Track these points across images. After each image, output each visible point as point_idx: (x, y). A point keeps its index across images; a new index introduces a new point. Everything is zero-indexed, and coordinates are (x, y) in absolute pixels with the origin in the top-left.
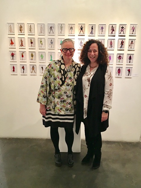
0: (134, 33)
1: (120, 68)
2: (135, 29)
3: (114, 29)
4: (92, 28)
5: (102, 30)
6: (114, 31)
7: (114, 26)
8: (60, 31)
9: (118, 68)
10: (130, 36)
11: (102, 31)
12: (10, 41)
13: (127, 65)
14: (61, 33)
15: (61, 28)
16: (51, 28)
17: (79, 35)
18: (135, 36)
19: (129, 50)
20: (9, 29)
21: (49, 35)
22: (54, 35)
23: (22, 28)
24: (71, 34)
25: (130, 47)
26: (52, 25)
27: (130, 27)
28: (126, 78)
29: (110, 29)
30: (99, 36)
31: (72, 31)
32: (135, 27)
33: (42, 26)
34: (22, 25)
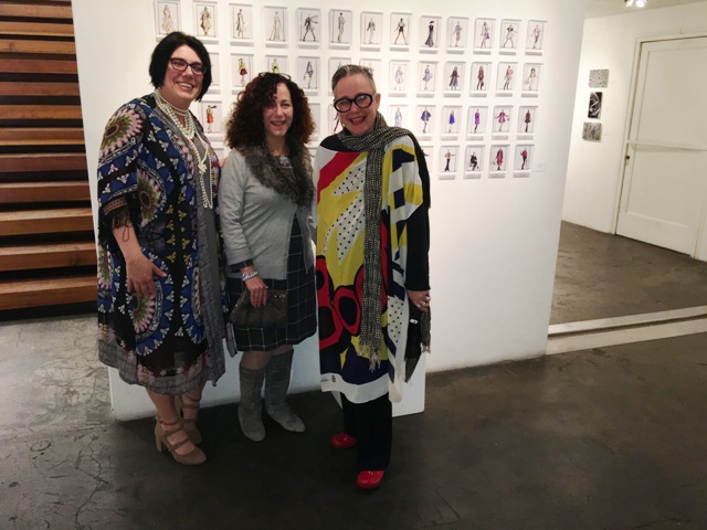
0: (537, 45)
1: (503, 149)
2: (540, 34)
3: (489, 32)
4: (431, 28)
5: (458, 34)
6: (488, 38)
7: (489, 24)
8: (337, 32)
9: (498, 149)
10: (527, 54)
11: (458, 39)
13: (519, 138)
14: (339, 41)
15: (341, 23)
16: (308, 21)
17: (392, 49)
18: (541, 54)
19: (524, 96)
21: (301, 47)
22: (316, 48)
24: (370, 43)
25: (527, 87)
26: (312, 14)
27: (529, 27)
28: (516, 176)
29: (480, 31)
30: (449, 52)
31: (372, 35)
32: (540, 28)
33: (280, 14)
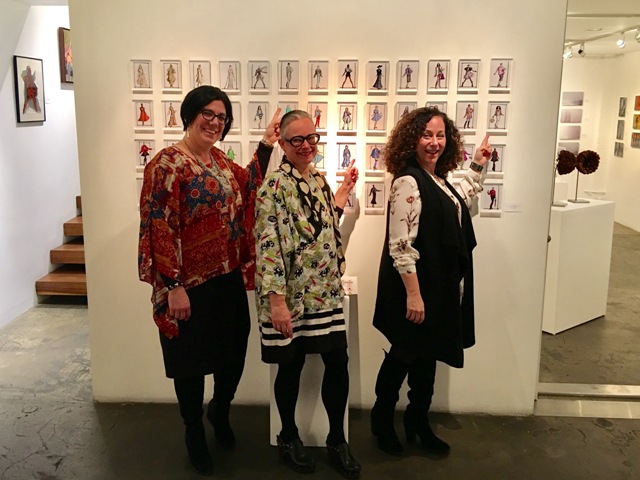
0: (503, 83)
2: (506, 72)
4: (379, 72)
5: (409, 76)
6: (443, 78)
7: (443, 65)
8: (285, 80)
10: (491, 92)
11: (409, 81)
12: (139, 112)
14: (288, 88)
15: (289, 72)
16: (259, 72)
17: (340, 93)
18: (508, 92)
20: (137, 78)
21: (253, 93)
22: (266, 94)
23: (176, 75)
24: (318, 88)
25: (493, 125)
26: (262, 65)
27: (491, 66)
28: (486, 215)
30: (400, 94)
33: (233, 67)
34: (174, 67)
